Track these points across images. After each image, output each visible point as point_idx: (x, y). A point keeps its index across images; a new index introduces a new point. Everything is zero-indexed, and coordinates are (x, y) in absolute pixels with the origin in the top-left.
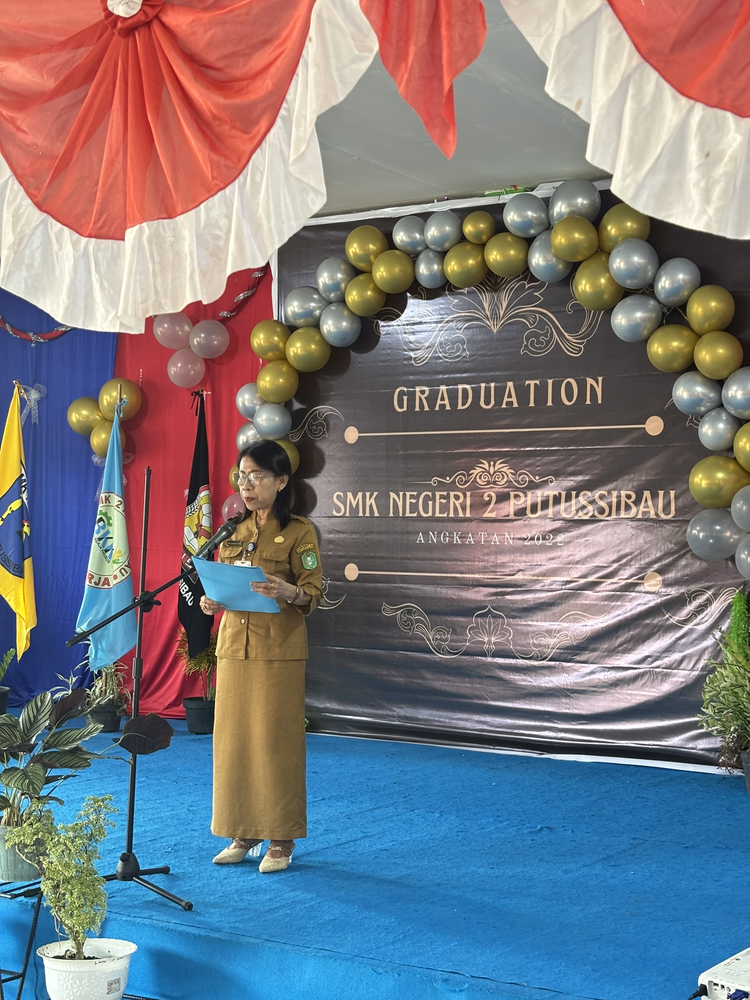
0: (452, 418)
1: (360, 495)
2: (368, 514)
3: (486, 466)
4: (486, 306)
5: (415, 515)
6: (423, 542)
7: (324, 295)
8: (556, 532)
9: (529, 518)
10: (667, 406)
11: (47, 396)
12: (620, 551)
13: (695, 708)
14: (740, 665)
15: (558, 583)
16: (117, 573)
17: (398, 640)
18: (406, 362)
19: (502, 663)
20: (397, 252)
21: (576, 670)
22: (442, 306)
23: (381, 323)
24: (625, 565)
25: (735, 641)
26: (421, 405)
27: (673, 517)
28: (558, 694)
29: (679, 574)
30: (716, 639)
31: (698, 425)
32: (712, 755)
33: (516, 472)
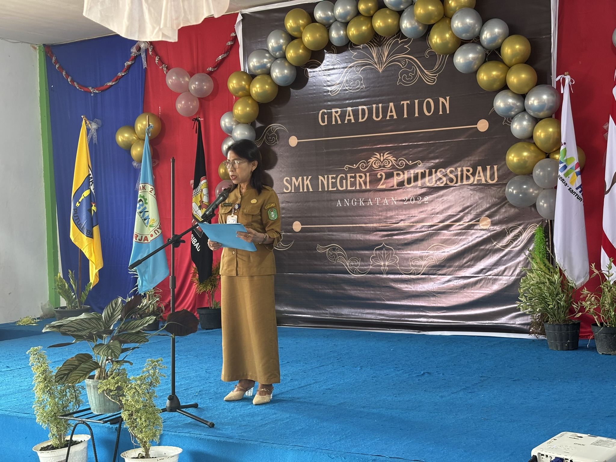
0: (356, 127)
1: (300, 178)
2: (305, 190)
3: (378, 156)
4: (374, 55)
5: (335, 189)
6: (340, 206)
7: (272, 54)
8: (423, 195)
9: (407, 187)
10: (490, 113)
11: (102, 126)
12: (464, 205)
13: (515, 299)
14: (542, 270)
15: (426, 227)
16: (153, 233)
17: (327, 267)
18: (325, 94)
19: (392, 278)
20: (317, 24)
21: (439, 280)
22: (346, 57)
23: (309, 70)
24: (468, 213)
25: (538, 256)
26: (336, 121)
27: (496, 182)
28: (428, 295)
29: (501, 217)
30: (526, 255)
31: (510, 124)
32: (525, 327)
33: (397, 159)
